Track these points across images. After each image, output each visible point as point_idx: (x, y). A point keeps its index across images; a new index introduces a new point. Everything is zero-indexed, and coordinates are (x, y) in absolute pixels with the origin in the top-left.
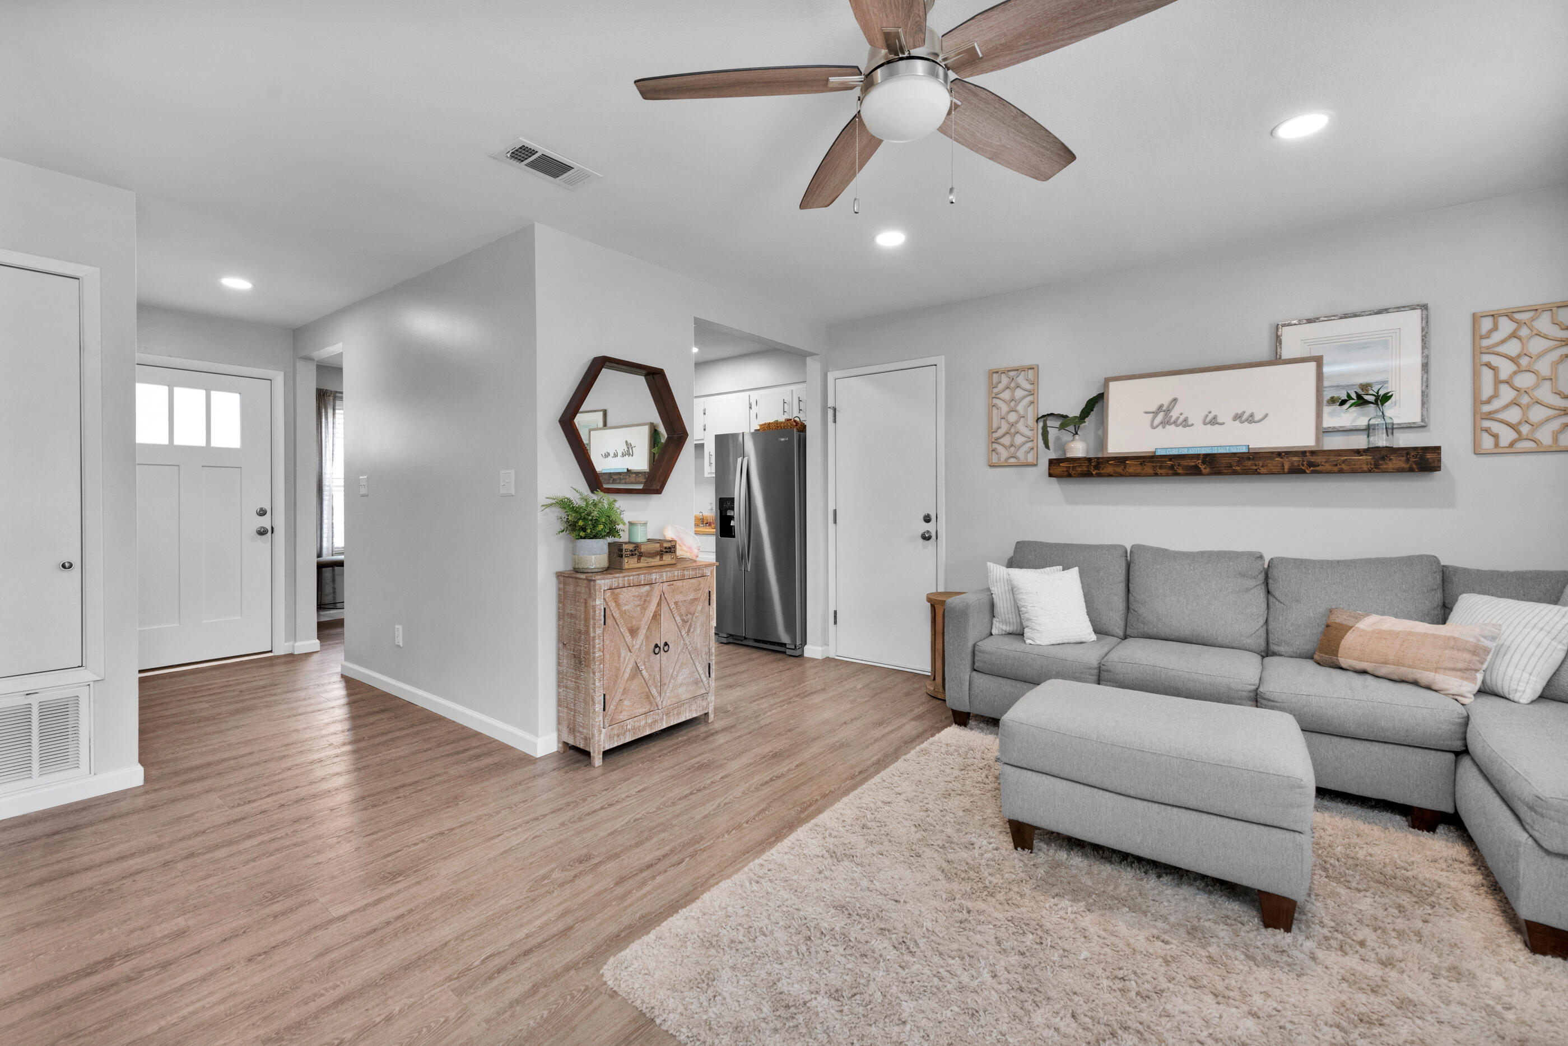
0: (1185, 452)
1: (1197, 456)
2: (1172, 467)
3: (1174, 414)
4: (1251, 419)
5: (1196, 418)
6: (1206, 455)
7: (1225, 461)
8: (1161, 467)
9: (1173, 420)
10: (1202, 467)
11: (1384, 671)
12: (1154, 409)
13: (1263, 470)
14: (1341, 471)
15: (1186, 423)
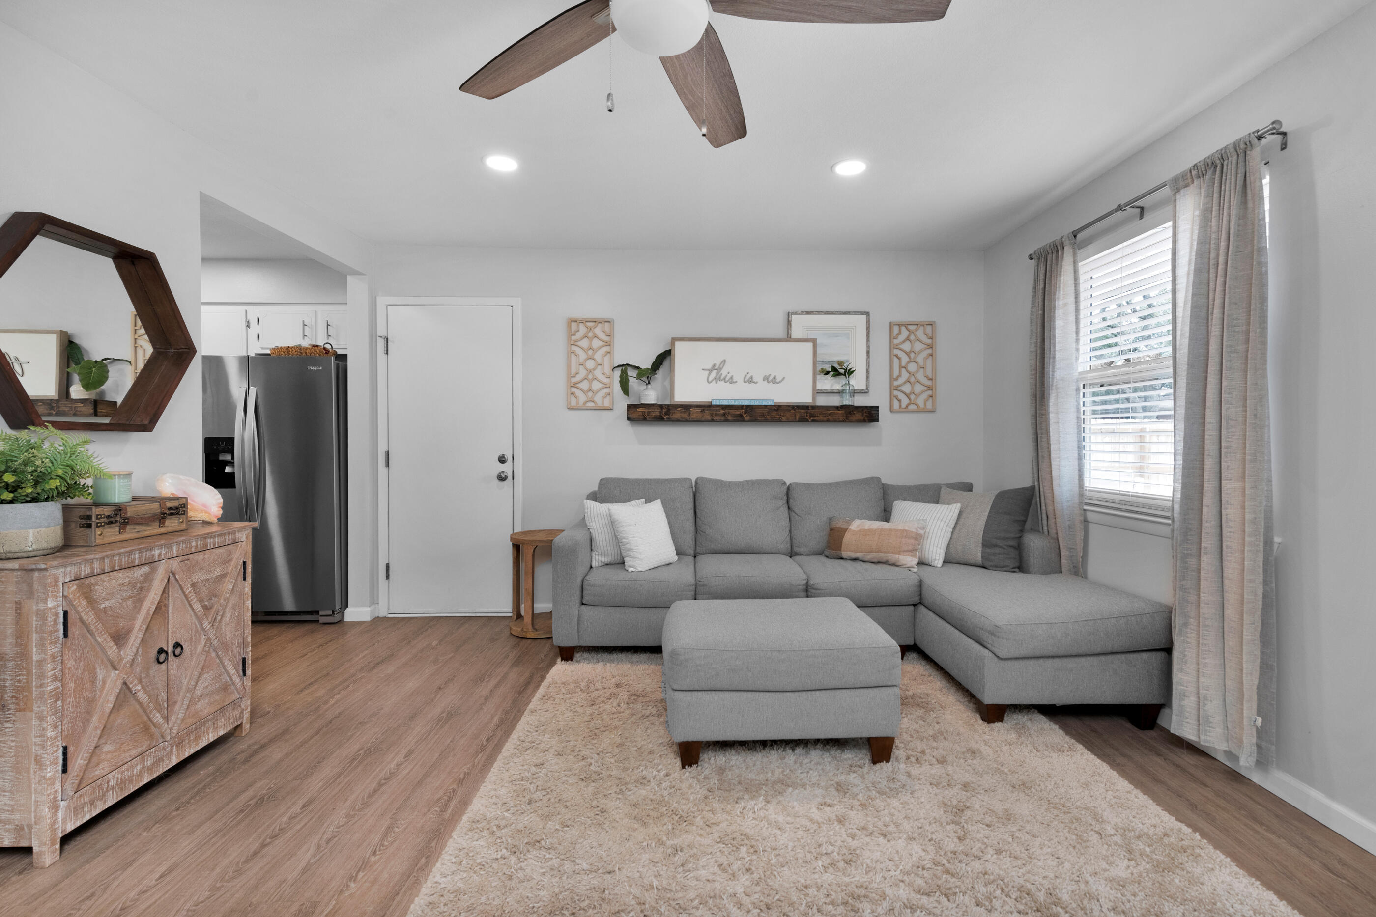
0: (732, 403)
1: (742, 407)
2: (724, 415)
3: (724, 372)
4: (774, 381)
5: (739, 378)
6: (748, 407)
7: (759, 411)
8: (716, 415)
9: (722, 377)
10: (745, 416)
11: (869, 557)
12: (709, 367)
13: (784, 419)
14: (828, 421)
15: (732, 381)
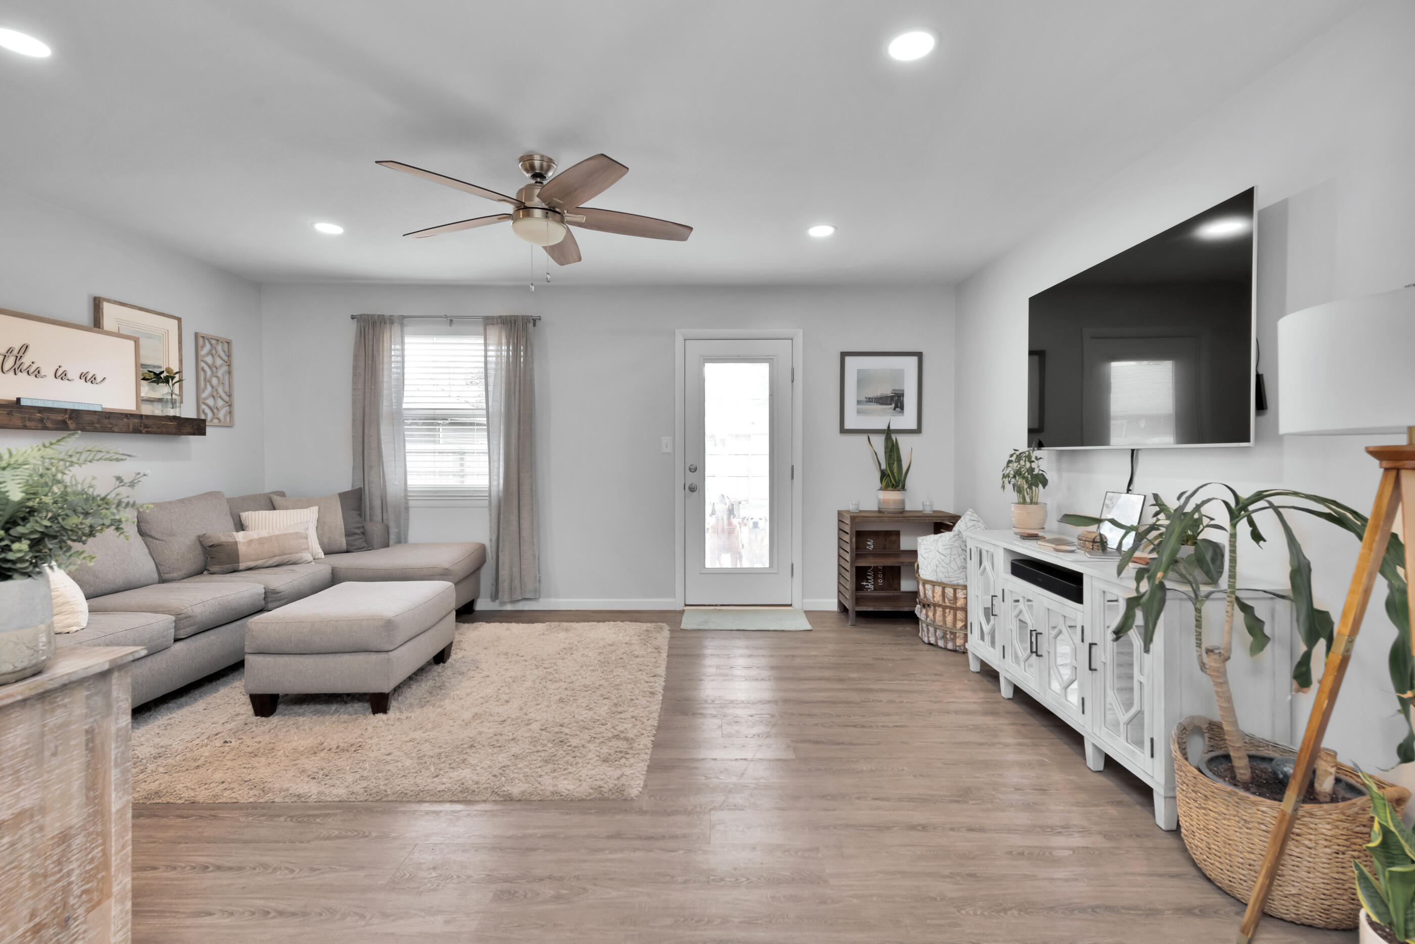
0: (50, 405)
1: (65, 411)
2: (42, 420)
3: (27, 360)
4: (93, 380)
5: (48, 371)
6: (73, 411)
7: (88, 418)
8: (30, 420)
9: (25, 368)
10: (69, 422)
13: (116, 429)
15: (38, 373)
